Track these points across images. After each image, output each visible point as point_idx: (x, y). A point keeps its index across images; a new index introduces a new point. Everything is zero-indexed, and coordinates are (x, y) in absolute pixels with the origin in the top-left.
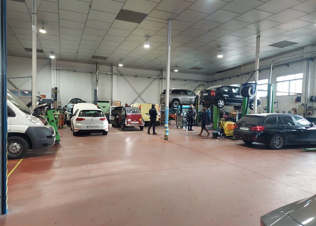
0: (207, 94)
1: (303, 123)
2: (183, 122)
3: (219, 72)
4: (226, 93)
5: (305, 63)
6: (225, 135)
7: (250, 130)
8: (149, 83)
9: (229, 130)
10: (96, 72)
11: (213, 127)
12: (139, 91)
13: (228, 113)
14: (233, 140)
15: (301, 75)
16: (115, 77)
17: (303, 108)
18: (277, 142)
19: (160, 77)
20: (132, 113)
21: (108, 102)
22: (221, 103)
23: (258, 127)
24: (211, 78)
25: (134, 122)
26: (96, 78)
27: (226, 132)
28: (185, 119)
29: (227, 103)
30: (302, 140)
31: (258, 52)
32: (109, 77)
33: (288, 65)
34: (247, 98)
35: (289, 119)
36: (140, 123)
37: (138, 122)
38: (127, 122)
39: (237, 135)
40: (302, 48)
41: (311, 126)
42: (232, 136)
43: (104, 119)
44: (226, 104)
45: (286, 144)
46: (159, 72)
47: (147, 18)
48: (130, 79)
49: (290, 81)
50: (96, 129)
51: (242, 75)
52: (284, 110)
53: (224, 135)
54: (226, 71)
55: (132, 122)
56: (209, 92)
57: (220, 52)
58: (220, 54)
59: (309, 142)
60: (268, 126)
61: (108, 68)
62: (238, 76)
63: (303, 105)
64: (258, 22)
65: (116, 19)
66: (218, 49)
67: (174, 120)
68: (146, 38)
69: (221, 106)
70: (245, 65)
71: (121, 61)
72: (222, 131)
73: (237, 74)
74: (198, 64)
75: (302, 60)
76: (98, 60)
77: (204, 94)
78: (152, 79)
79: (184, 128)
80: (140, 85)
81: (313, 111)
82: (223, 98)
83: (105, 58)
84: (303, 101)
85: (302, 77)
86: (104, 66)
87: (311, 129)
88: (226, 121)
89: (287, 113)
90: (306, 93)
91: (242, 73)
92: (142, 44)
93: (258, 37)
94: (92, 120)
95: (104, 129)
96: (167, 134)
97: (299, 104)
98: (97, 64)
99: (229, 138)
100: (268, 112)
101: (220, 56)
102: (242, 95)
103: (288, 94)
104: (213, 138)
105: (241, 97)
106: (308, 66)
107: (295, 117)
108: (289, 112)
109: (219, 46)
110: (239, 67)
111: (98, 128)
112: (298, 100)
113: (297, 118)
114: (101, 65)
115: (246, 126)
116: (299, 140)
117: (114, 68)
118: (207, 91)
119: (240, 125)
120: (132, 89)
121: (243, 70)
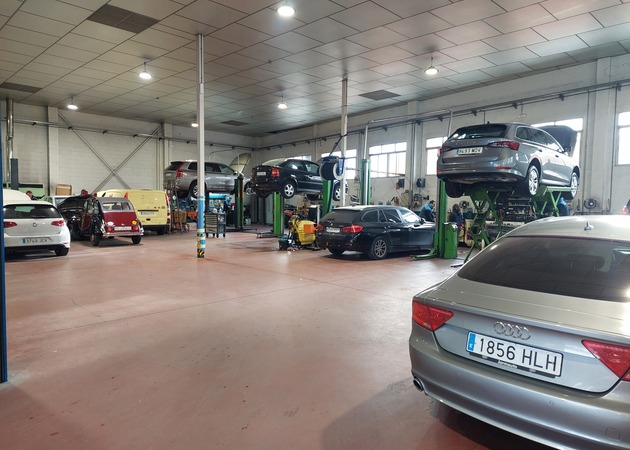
0: (265, 173)
1: (410, 219)
2: (219, 224)
3: (275, 132)
4: (294, 172)
5: (409, 127)
6: (300, 243)
7: (342, 232)
8: (134, 147)
9: (306, 235)
10: (7, 118)
11: (273, 231)
12: (113, 164)
13: (292, 206)
14: (314, 250)
15: (403, 146)
16: (54, 132)
17: (407, 196)
18: (379, 249)
19: (160, 135)
20: (113, 208)
21: (41, 186)
22: (290, 190)
23: (353, 227)
24: (258, 142)
25: (120, 228)
26: (8, 133)
27: (301, 238)
28: (221, 220)
29: (299, 190)
30: (410, 243)
31: (344, 105)
32: (41, 131)
33: (385, 128)
34: (329, 182)
35: (393, 214)
36: (133, 230)
37: (129, 228)
38: (106, 228)
39: (321, 242)
40: (405, 103)
41: (422, 223)
42: (310, 245)
43: (61, 222)
44: (296, 192)
45: (391, 251)
46: (155, 126)
47: (155, 26)
48: (91, 137)
49: (388, 154)
50: (45, 243)
51: (315, 140)
52: (381, 201)
53: (298, 243)
54: (286, 130)
55: (116, 229)
56: (268, 169)
57: (283, 98)
58: (282, 102)
59: (419, 247)
60: (367, 224)
61: (37, 110)
62: (308, 142)
63: (407, 192)
64: (344, 59)
65: (88, 19)
66: (279, 93)
67: (194, 221)
68: (143, 61)
69: (289, 195)
70: (320, 123)
71: (72, 98)
72: (295, 236)
73: (306, 138)
74: (238, 115)
75: (405, 123)
76: (11, 92)
77: (259, 174)
78: (142, 140)
79: (221, 235)
80: (115, 151)
81: (421, 201)
82: (292, 182)
83: (35, 90)
84: (407, 186)
85: (405, 149)
86: (26, 106)
87: (421, 227)
88: (300, 220)
89: (384, 205)
90: (411, 173)
91: (315, 136)
92: (131, 70)
93: (345, 81)
94: (34, 225)
95: (62, 243)
96: (203, 246)
97: (401, 191)
98: (7, 100)
99: (307, 247)
100: (363, 204)
101: (282, 106)
102: (324, 176)
103: (385, 175)
104: (281, 249)
105: (319, 178)
106: (413, 130)
107: (401, 211)
108: (389, 204)
109: (281, 89)
110: (310, 125)
111: (49, 243)
112: (401, 184)
113: (403, 212)
114: (18, 102)
115: (336, 226)
116: (406, 244)
117: (53, 112)
118: (263, 168)
119: (325, 225)
120: (96, 159)
121: (316, 132)
